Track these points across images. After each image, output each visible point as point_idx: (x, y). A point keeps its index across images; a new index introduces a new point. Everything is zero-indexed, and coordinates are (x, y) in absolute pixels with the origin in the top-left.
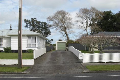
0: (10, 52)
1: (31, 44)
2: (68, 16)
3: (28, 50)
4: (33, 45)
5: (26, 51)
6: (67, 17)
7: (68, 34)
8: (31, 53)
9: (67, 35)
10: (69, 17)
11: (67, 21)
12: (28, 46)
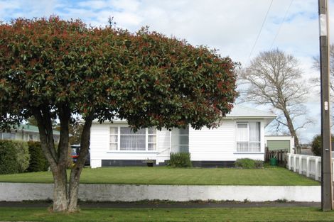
0: (190, 166)
1: (246, 144)
2: (290, 66)
3: (238, 160)
4: (252, 147)
5: (233, 162)
6: (289, 70)
7: (291, 116)
8: (248, 168)
9: (288, 118)
10: (295, 68)
11: (288, 80)
12: (237, 149)
